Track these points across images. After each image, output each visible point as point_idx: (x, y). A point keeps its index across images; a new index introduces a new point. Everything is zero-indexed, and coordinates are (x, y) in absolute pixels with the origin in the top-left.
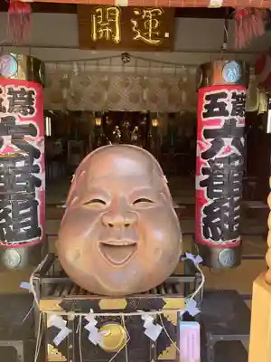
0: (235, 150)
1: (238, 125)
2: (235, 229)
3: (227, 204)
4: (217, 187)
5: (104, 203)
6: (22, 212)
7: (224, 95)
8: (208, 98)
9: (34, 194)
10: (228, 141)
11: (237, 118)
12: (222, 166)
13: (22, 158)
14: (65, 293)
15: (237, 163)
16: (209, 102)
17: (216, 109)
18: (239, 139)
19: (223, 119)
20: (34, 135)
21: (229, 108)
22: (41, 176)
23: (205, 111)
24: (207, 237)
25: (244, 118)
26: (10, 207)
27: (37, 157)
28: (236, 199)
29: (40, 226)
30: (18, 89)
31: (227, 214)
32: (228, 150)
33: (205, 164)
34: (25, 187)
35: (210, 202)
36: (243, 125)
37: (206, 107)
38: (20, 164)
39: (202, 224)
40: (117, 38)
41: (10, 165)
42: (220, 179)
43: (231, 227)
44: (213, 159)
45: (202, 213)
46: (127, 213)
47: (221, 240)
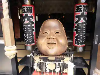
0: (84, 21)
1: (85, 14)
2: (84, 42)
3: (81, 35)
4: (79, 31)
5: (48, 33)
6: (30, 37)
7: (81, 6)
8: (77, 7)
9: (33, 33)
10: (82, 19)
11: (85, 12)
12: (80, 25)
13: (30, 24)
14: (40, 55)
15: (84, 24)
16: (77, 8)
17: (79, 10)
18: (85, 18)
19: (81, 12)
20: (32, 18)
21: (82, 9)
22: (34, 28)
23: (76, 11)
24: (76, 44)
25: (87, 12)
26: (27, 36)
27: (33, 24)
28: (84, 34)
29: (34, 41)
30: (29, 7)
31: (81, 38)
32: (82, 21)
33: (76, 25)
34: (31, 31)
35: (77, 35)
36: (86, 14)
37: (76, 9)
38: (29, 25)
39: (75, 41)
41: (27, 26)
42: (80, 29)
43: (82, 41)
44: (78, 23)
45: (75, 38)
46: (53, 36)
47: (80, 45)
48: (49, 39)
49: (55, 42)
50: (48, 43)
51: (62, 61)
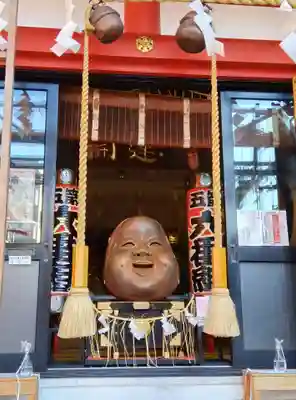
5: (133, 244)
10: (207, 225)
11: (211, 209)
35: (196, 268)
39: (193, 282)
40: (113, 157)
48: (138, 255)
49: (150, 263)
50: (135, 266)
51: (166, 311)
